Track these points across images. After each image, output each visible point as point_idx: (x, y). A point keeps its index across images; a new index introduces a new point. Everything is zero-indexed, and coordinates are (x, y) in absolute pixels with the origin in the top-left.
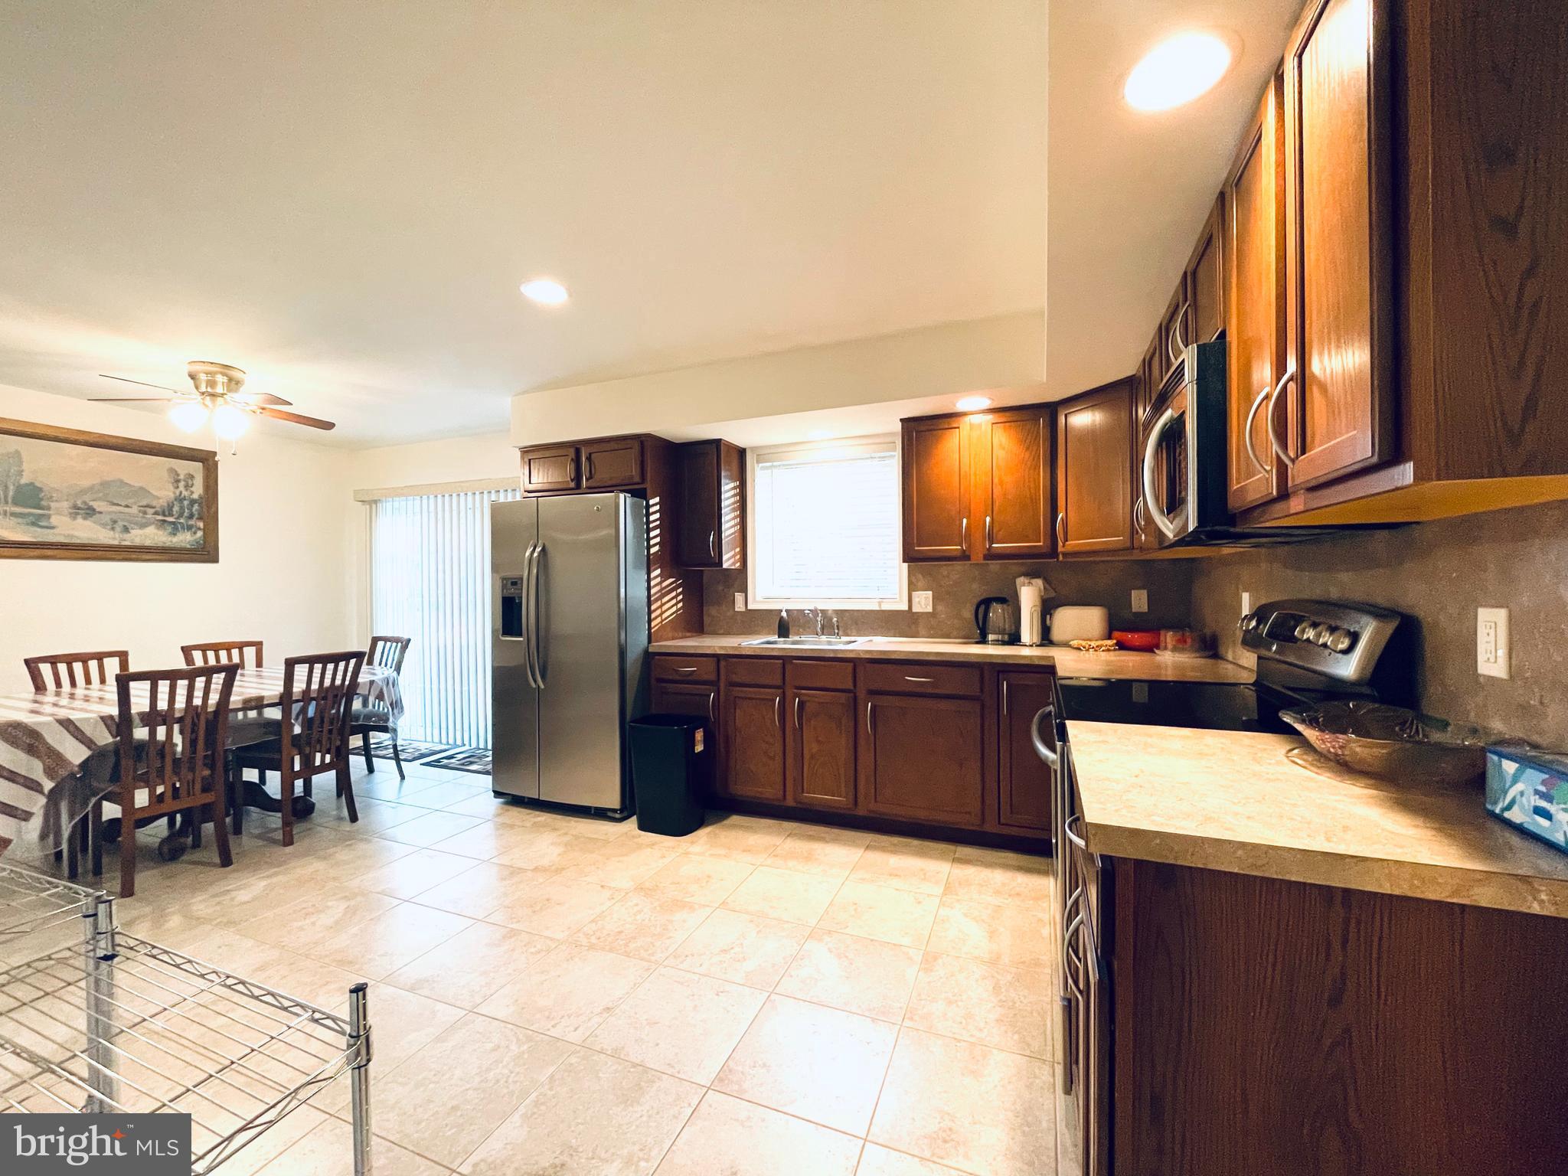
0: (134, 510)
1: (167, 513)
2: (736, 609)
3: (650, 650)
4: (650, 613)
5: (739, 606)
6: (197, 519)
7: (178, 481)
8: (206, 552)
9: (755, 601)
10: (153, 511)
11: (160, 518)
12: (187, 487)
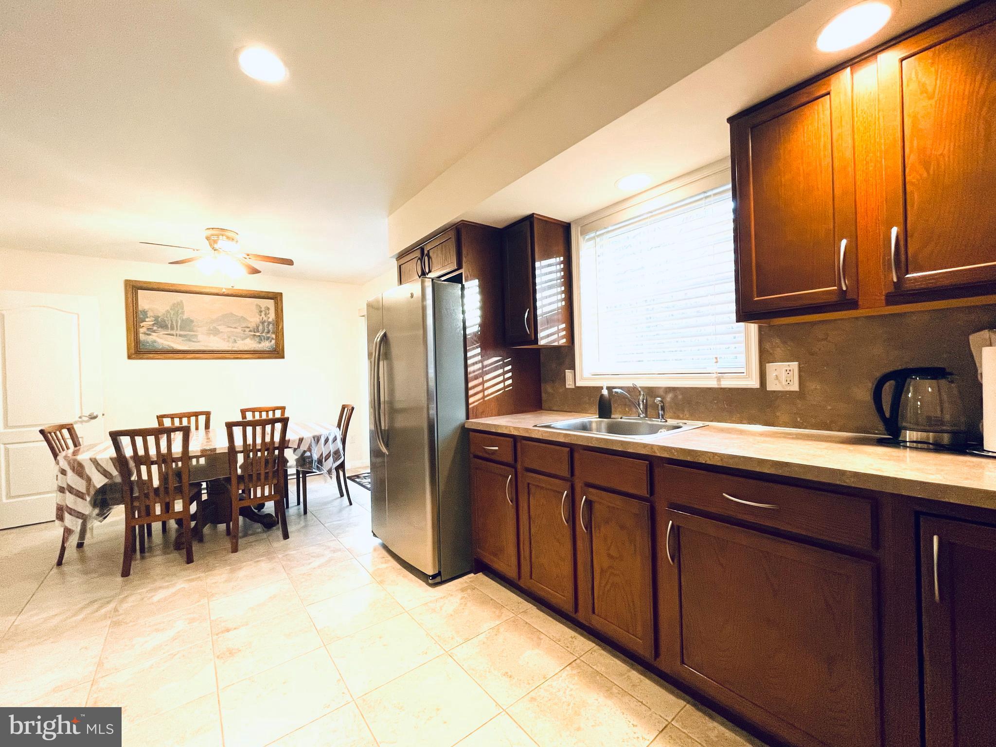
0: (239, 330)
1: (256, 331)
2: (567, 387)
3: (466, 426)
4: (467, 389)
5: (569, 384)
6: (272, 333)
7: (261, 312)
8: (277, 353)
9: (582, 379)
10: (249, 329)
11: (253, 333)
12: (265, 314)
